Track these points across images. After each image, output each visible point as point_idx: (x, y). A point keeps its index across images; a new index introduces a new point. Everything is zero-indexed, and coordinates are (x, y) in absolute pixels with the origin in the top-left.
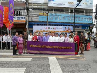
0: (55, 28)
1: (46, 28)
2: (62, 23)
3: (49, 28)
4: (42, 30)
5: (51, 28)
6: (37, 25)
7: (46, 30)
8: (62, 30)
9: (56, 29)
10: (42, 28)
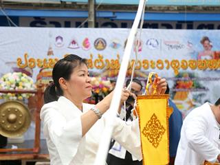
1: (80, 42)
2: (181, 9)
4: (58, 55)
6: (33, 25)
8: (183, 55)
9: (144, 47)
10: (59, 40)
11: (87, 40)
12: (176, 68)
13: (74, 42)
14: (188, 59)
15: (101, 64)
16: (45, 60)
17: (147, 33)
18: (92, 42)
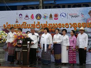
0: (56, 16)
1: (30, 16)
3: (39, 16)
4: (20, 23)
5: (45, 17)
7: (30, 22)
10: (21, 16)
11: (32, 15)
12: (75, 27)
13: (27, 16)
14: (81, 22)
15: (39, 26)
16: (15, 25)
17: (60, 10)
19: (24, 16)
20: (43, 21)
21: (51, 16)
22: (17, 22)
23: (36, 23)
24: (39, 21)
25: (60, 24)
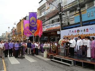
3: (78, 31)
7: (74, 34)
9: (89, 30)
10: (70, 31)
13: (73, 31)
15: (78, 36)
16: (68, 36)
17: (89, 26)
18: (76, 31)
19: (72, 31)
20: (80, 33)
21: (84, 30)
22: (69, 34)
23: (77, 34)
24: (78, 33)
25: (89, 34)
